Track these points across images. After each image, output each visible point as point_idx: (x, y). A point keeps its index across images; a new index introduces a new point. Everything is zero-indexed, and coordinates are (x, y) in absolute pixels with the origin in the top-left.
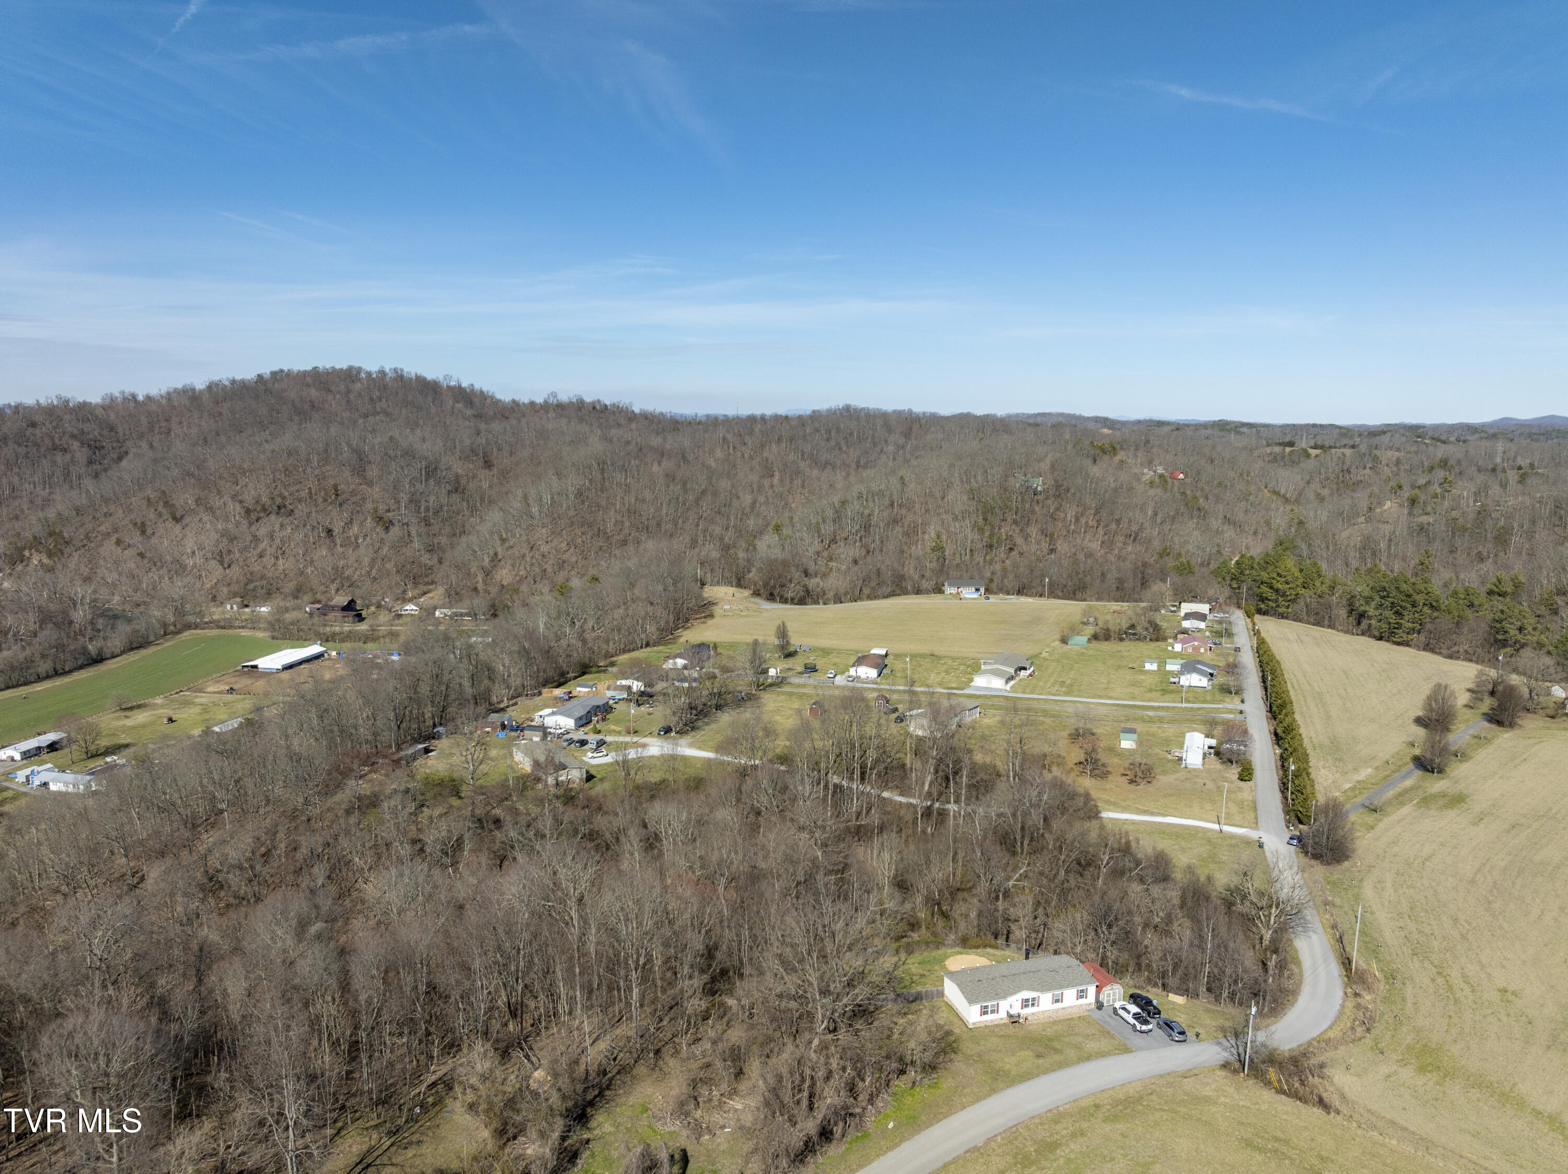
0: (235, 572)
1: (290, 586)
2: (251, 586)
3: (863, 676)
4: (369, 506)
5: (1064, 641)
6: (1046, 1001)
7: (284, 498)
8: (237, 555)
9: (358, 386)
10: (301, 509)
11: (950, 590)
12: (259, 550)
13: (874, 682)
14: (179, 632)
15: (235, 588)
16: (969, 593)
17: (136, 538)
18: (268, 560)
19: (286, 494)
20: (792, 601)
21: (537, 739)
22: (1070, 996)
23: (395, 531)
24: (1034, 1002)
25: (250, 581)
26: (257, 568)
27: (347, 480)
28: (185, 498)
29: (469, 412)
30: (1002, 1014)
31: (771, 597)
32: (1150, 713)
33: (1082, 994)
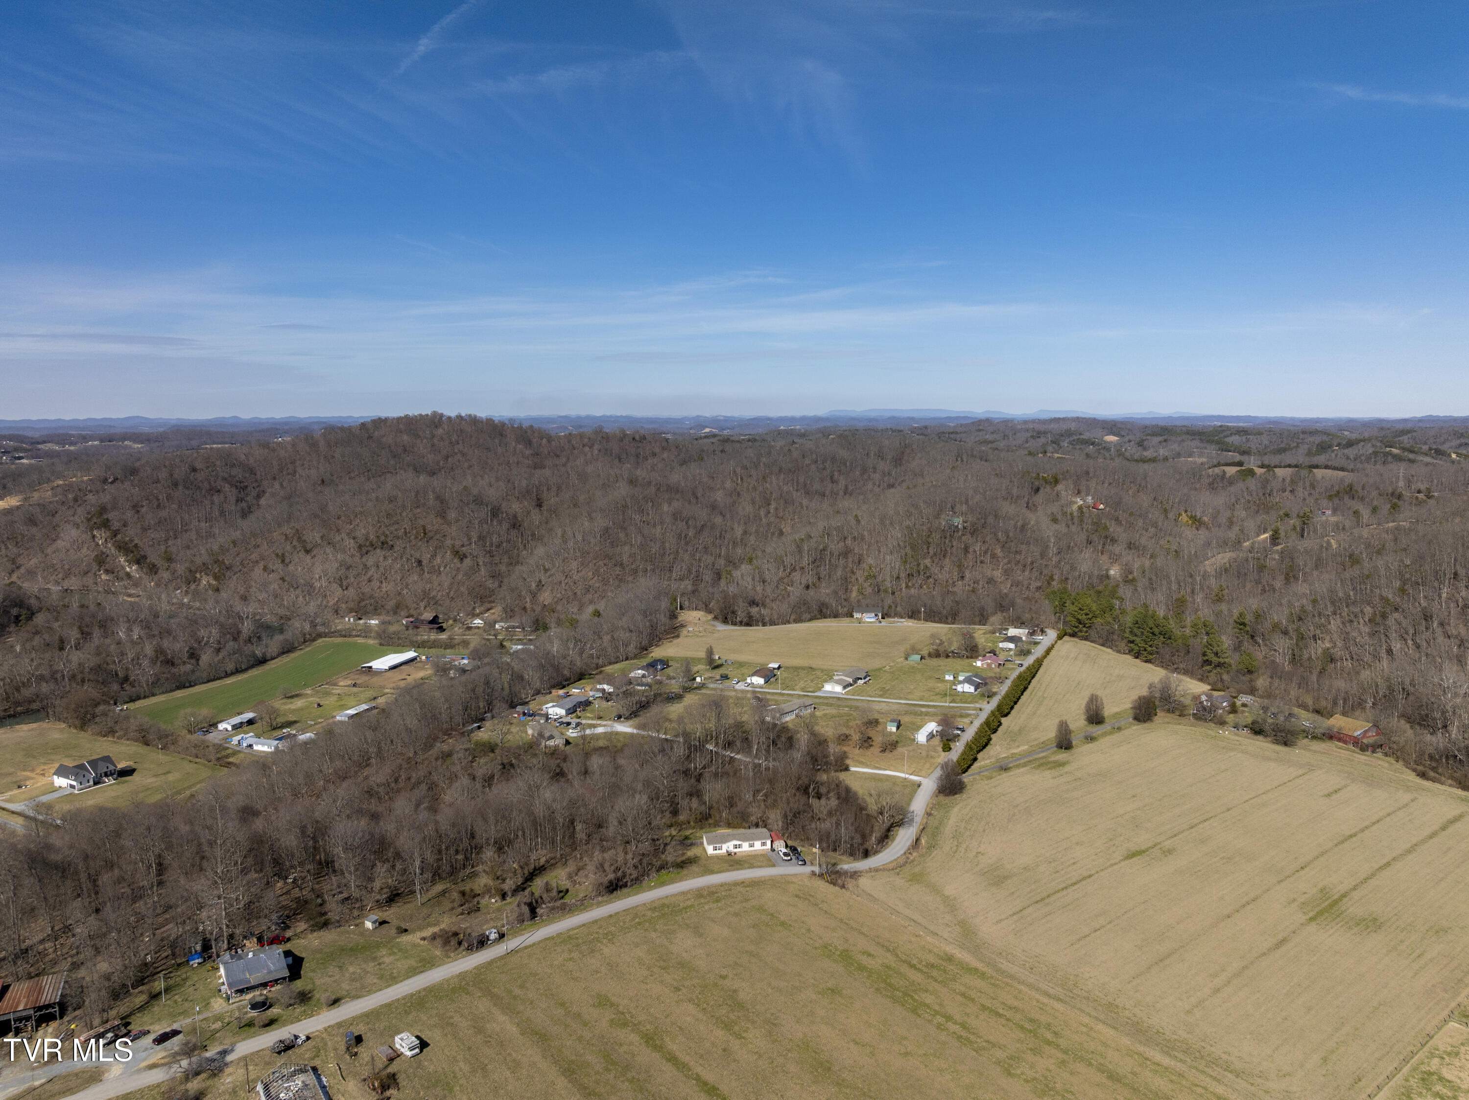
0: (351, 592)
1: (391, 604)
2: (363, 604)
3: (755, 683)
4: (449, 542)
5: (906, 659)
6: (745, 847)
7: (386, 536)
8: (352, 580)
9: (440, 431)
10: (399, 545)
11: (857, 615)
12: (368, 576)
13: (761, 687)
14: (314, 640)
15: (351, 605)
16: (869, 618)
17: (278, 566)
18: (375, 584)
19: (388, 533)
20: (741, 623)
21: (542, 721)
22: (758, 845)
23: (468, 562)
24: (740, 846)
25: (363, 600)
26: (367, 590)
27: (432, 522)
28: (313, 536)
29: (528, 452)
30: (724, 851)
31: (725, 621)
32: (923, 710)
33: (764, 844)
